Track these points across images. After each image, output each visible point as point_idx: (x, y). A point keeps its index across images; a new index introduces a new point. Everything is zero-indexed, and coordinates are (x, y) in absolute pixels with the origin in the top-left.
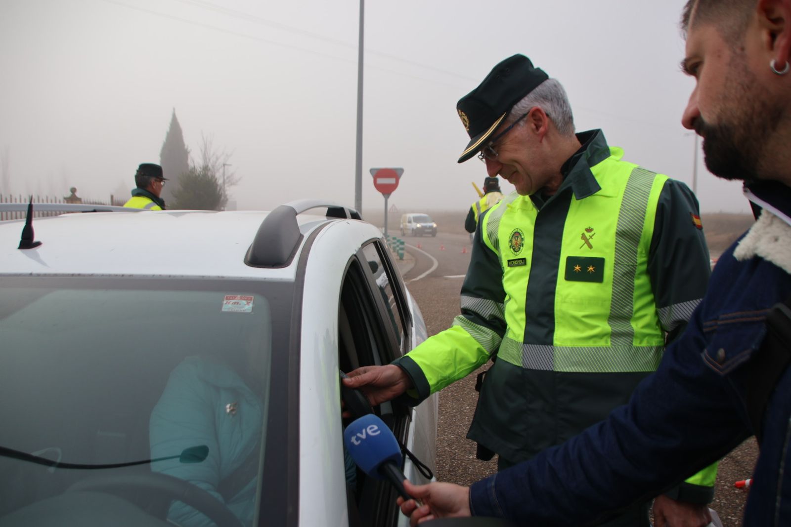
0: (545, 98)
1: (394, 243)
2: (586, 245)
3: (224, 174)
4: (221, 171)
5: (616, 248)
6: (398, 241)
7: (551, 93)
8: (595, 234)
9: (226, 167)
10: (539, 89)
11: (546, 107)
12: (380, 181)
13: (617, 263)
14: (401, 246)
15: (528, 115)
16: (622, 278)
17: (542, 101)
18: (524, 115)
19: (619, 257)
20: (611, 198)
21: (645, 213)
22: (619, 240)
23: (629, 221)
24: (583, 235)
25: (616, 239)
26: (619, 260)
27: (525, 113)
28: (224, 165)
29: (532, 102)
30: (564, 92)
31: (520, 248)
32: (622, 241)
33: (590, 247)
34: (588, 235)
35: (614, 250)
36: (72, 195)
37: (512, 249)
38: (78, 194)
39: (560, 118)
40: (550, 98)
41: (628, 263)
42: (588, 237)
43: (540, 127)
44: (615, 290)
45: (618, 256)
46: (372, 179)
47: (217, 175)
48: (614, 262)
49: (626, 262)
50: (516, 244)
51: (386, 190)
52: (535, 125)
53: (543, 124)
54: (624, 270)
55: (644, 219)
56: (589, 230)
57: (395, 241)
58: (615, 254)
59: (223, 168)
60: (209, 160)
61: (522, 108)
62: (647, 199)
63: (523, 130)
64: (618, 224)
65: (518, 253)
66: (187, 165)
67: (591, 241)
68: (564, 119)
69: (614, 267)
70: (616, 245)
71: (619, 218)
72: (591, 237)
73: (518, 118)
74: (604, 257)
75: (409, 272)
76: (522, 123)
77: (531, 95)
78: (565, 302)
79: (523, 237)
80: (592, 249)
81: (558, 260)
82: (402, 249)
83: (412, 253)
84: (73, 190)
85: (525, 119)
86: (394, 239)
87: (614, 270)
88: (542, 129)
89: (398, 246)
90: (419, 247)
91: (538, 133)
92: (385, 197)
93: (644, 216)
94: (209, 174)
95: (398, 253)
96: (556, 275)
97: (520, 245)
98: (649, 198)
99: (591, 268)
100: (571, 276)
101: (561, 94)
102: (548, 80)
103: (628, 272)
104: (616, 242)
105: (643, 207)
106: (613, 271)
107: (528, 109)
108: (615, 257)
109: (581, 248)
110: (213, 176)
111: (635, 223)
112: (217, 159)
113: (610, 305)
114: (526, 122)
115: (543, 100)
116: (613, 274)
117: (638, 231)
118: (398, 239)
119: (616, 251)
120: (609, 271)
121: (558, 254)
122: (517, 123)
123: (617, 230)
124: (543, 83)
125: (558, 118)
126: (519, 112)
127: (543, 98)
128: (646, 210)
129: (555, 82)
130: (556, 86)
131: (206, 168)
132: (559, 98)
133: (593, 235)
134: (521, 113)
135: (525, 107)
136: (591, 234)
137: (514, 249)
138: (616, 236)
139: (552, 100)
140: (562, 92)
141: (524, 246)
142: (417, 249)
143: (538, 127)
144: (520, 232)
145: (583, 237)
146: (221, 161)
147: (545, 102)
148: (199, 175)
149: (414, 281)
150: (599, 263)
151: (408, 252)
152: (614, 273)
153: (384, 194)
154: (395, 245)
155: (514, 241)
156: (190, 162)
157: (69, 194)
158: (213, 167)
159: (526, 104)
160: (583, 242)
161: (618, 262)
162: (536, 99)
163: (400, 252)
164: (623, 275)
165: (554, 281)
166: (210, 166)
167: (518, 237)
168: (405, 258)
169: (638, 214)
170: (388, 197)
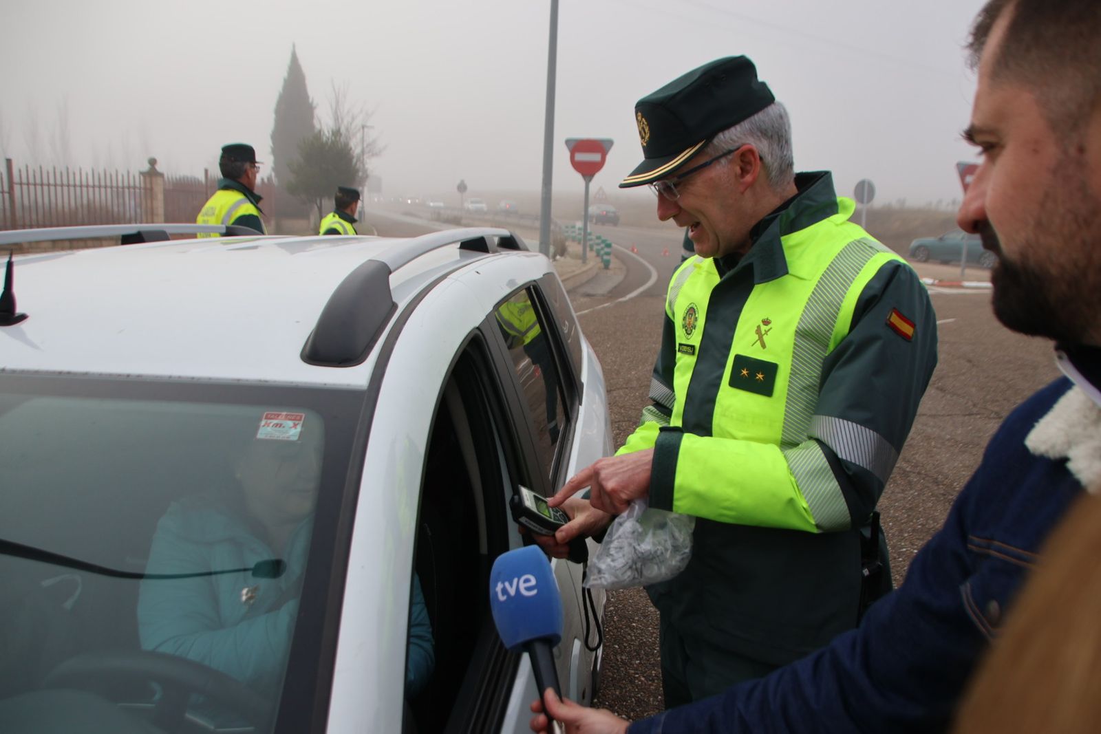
0: (764, 133)
1: (598, 244)
2: (759, 342)
3: (363, 140)
4: (359, 135)
5: (794, 352)
6: (603, 241)
7: (773, 127)
8: (771, 328)
9: (366, 130)
10: (759, 117)
11: (762, 146)
12: (580, 157)
13: (794, 373)
14: (607, 250)
15: (736, 152)
16: (801, 394)
17: (758, 136)
18: (730, 152)
19: (798, 364)
20: (803, 282)
21: (839, 310)
22: (799, 342)
23: (815, 318)
24: (759, 327)
25: (795, 339)
26: (797, 368)
27: (732, 148)
28: (363, 127)
29: (745, 135)
30: (789, 127)
31: (692, 331)
32: (803, 343)
33: (764, 346)
34: (764, 328)
35: (791, 354)
36: (151, 169)
37: (684, 330)
38: (159, 168)
39: (776, 164)
40: (770, 134)
41: (810, 373)
42: (763, 332)
43: (748, 172)
44: (789, 408)
45: (796, 363)
46: (568, 154)
47: (352, 144)
48: (789, 371)
49: (808, 372)
50: (689, 324)
51: (588, 171)
52: (742, 169)
53: (752, 171)
54: (804, 382)
55: (836, 318)
56: (766, 322)
57: (599, 241)
58: (793, 361)
59: (361, 130)
60: (342, 120)
61: (731, 142)
62: (847, 289)
63: (722, 171)
64: (801, 319)
65: (689, 336)
66: (313, 127)
67: (765, 338)
68: (781, 166)
69: (790, 377)
70: (794, 348)
71: (804, 311)
72: (766, 332)
73: (721, 153)
74: (778, 363)
75: (615, 287)
76: (723, 161)
77: (746, 125)
78: (724, 415)
79: (697, 316)
80: (765, 349)
81: (726, 356)
82: (608, 254)
83: (622, 259)
84: (153, 162)
85: (730, 157)
86: (598, 238)
87: (790, 381)
88: (748, 178)
89: (602, 249)
90: (633, 250)
91: (742, 180)
92: (585, 179)
93: (837, 314)
94: (342, 139)
95: (603, 261)
96: (720, 377)
97: (692, 327)
98: (850, 289)
99: (760, 376)
100: (736, 382)
101: (786, 130)
102: (773, 106)
103: (809, 386)
104: (795, 344)
105: (839, 301)
106: (787, 383)
107: (737, 145)
108: (792, 365)
109: (753, 345)
110: (347, 145)
111: (824, 322)
112: (353, 119)
113: (781, 428)
114: (730, 162)
115: (760, 134)
116: (787, 387)
117: (826, 332)
118: (603, 238)
119: (793, 357)
120: (782, 382)
121: (728, 347)
122: (717, 159)
123: (798, 327)
124: (766, 109)
125: (773, 164)
126: (723, 145)
127: (761, 132)
128: (840, 306)
129: (782, 111)
130: (782, 117)
131: (337, 133)
132: (782, 136)
133: (769, 330)
134: (727, 147)
135: (734, 141)
136: (767, 328)
137: (686, 330)
138: (796, 335)
139: (772, 136)
140: (787, 128)
141: (697, 328)
142: (631, 253)
143: (744, 172)
144: (695, 308)
145: (758, 331)
146: (358, 122)
147: (762, 139)
148: (327, 143)
149: (620, 303)
150: (770, 370)
151: (617, 257)
152: (789, 386)
153: (584, 175)
154: (599, 247)
155: (687, 319)
156: (316, 122)
157: (146, 167)
158: (347, 130)
159: (735, 136)
160: (756, 337)
161: (795, 371)
162: (752, 133)
163: (606, 257)
164: (802, 390)
165: (716, 386)
166: (343, 130)
167: (692, 314)
168: (611, 266)
169: (829, 310)
170: (590, 180)
